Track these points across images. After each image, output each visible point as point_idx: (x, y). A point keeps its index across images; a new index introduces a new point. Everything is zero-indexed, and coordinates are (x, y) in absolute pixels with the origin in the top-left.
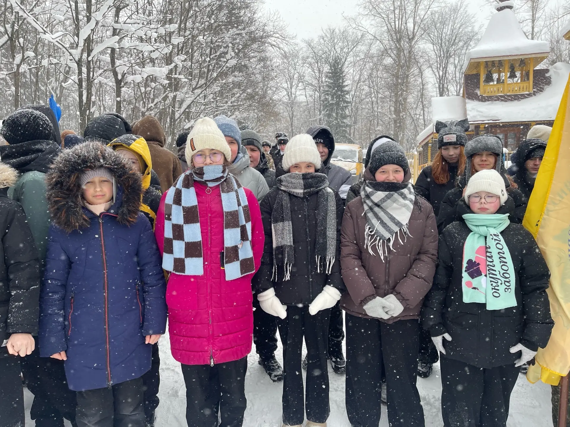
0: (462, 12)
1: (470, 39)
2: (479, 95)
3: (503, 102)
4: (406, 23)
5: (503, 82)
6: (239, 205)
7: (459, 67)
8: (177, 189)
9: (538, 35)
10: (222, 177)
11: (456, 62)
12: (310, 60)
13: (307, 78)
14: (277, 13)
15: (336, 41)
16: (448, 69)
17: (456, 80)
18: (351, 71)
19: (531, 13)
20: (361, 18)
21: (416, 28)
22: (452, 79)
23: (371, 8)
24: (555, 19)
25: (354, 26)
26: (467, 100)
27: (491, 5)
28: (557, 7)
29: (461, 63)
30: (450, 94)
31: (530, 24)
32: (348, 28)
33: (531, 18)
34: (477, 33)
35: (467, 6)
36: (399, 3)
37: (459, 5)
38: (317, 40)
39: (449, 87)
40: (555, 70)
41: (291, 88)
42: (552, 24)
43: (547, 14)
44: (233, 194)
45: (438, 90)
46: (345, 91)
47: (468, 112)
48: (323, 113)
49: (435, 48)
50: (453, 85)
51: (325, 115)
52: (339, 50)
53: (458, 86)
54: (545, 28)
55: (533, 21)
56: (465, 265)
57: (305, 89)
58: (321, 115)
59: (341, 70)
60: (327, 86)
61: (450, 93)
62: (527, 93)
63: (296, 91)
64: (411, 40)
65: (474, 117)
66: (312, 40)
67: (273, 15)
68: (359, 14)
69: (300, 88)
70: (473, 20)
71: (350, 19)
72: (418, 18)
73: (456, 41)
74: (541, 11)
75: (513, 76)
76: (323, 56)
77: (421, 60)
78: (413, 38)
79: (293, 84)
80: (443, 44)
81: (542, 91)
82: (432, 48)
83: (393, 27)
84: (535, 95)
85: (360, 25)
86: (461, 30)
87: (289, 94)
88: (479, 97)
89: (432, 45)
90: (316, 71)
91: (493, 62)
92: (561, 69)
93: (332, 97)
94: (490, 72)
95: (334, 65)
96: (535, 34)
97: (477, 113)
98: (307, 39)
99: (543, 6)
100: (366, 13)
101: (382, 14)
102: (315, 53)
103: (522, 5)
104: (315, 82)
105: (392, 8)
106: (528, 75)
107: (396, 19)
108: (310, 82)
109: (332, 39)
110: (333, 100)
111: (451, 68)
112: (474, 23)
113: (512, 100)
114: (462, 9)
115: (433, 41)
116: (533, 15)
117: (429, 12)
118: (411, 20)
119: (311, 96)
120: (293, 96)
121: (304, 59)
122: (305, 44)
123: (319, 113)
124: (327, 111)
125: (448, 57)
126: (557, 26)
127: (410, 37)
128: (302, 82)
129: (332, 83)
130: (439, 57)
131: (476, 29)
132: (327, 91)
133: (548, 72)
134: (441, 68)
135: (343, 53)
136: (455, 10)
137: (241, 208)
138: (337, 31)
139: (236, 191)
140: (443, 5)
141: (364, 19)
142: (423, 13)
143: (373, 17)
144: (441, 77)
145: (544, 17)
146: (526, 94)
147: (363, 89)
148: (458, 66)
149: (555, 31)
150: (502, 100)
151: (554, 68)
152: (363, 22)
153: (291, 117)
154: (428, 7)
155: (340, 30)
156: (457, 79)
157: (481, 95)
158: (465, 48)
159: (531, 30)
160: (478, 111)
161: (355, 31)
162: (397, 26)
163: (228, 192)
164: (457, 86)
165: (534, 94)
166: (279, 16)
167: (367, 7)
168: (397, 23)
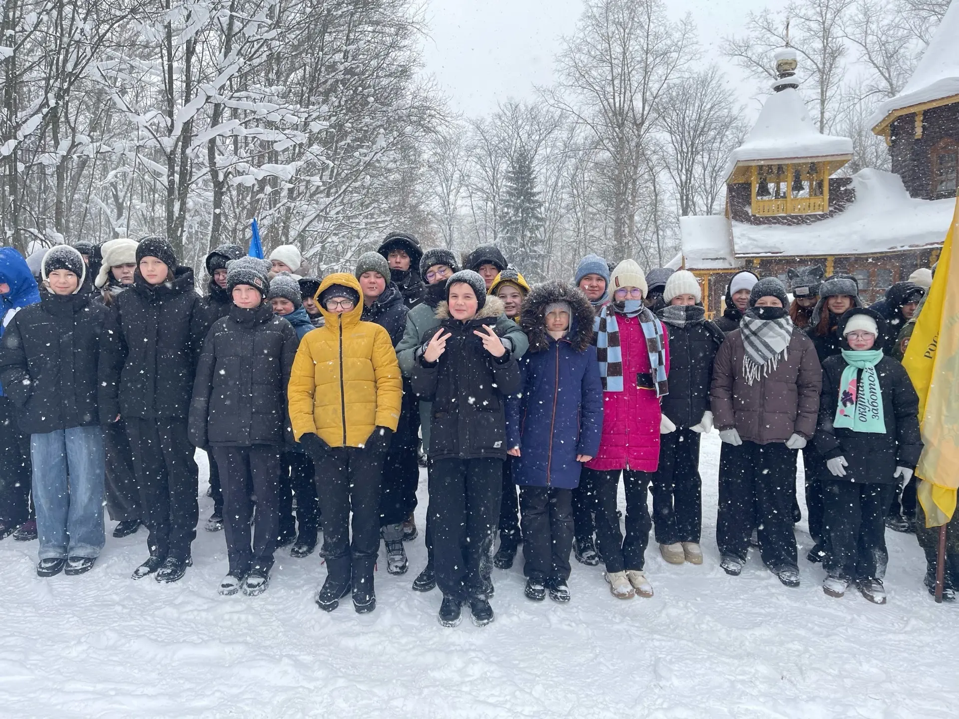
0: (714, 85)
1: (726, 126)
2: (750, 215)
3: (786, 227)
4: (631, 101)
5: (784, 197)
6: (657, 333)
7: (709, 169)
8: (602, 318)
9: (830, 123)
10: (640, 310)
11: (706, 160)
12: (478, 151)
13: (474, 179)
14: (432, 78)
15: (520, 122)
16: (694, 171)
17: (705, 189)
18: (544, 171)
19: (819, 91)
20: (563, 90)
21: (647, 108)
22: (700, 187)
23: (577, 75)
24: (856, 101)
25: (552, 102)
26: (734, 223)
27: (759, 77)
28: (858, 82)
29: (713, 162)
30: (697, 210)
31: (818, 106)
32: (542, 105)
33: (819, 97)
34: (736, 118)
35: (721, 77)
36: (620, 70)
37: (710, 75)
38: (489, 120)
39: (695, 199)
40: (861, 179)
41: (448, 195)
42: (851, 108)
43: (843, 92)
44: (651, 323)
45: (679, 203)
46: (537, 201)
47: (736, 240)
48: (500, 235)
49: (674, 138)
50: (702, 197)
51: (504, 239)
52: (524, 137)
53: (710, 198)
54: (842, 114)
55: (823, 102)
56: (841, 395)
57: (471, 196)
58: (497, 240)
59: (529, 168)
60: (508, 192)
61: (697, 208)
62: (821, 213)
63: (456, 200)
64: (639, 126)
65: (745, 246)
66: (482, 120)
67: (426, 81)
68: (560, 84)
69: (464, 194)
70: (731, 99)
71: (544, 91)
72: (648, 94)
73: (706, 129)
74: (835, 88)
75: (798, 187)
76: (501, 145)
77: (654, 158)
78: (643, 123)
79: (452, 187)
80: (686, 134)
81: (841, 211)
82: (670, 140)
83: (612, 104)
84: (832, 216)
85: (561, 100)
86: (712, 113)
87: (445, 204)
88: (750, 217)
89: (669, 134)
90: (488, 169)
91: (770, 167)
92: (869, 179)
93: (517, 210)
94: (765, 180)
95: (518, 160)
96: (825, 122)
97: (750, 242)
98: (474, 118)
99: (836, 80)
100: (571, 83)
101: (594, 85)
102: (486, 140)
103: (806, 78)
104: (486, 186)
105: (610, 78)
106: (820, 185)
107: (616, 94)
108: (480, 185)
109: (515, 118)
110: (516, 215)
111: (698, 170)
112: (733, 102)
113: (798, 224)
114: (714, 82)
115: (670, 128)
116: (822, 92)
117: (665, 86)
118: (638, 97)
119: (480, 208)
120: (452, 207)
121: (469, 150)
122: (471, 127)
123: (493, 235)
124: (507, 233)
125: (695, 153)
126: (859, 111)
127: (638, 122)
128: (467, 186)
129: (515, 189)
130: (680, 153)
131: (735, 112)
132: (508, 201)
133: (851, 182)
134: (684, 171)
135: (532, 142)
136: (704, 82)
137: (658, 336)
138: (522, 107)
139: (653, 321)
140: (687, 75)
141: (568, 92)
142: (657, 86)
143: (579, 90)
144: (684, 184)
145: (839, 97)
146: (819, 215)
147: (562, 199)
148: (708, 167)
149: (855, 119)
150: (784, 224)
151: (860, 177)
152: (566, 97)
153: (448, 240)
154: (664, 78)
155: (526, 106)
156: (708, 187)
157: (753, 216)
158: (719, 140)
159: (820, 116)
160: (750, 239)
161: (552, 109)
162: (617, 105)
163: (647, 322)
164: (707, 198)
165: (831, 214)
166: (435, 83)
167: (572, 74)
168: (617, 99)
